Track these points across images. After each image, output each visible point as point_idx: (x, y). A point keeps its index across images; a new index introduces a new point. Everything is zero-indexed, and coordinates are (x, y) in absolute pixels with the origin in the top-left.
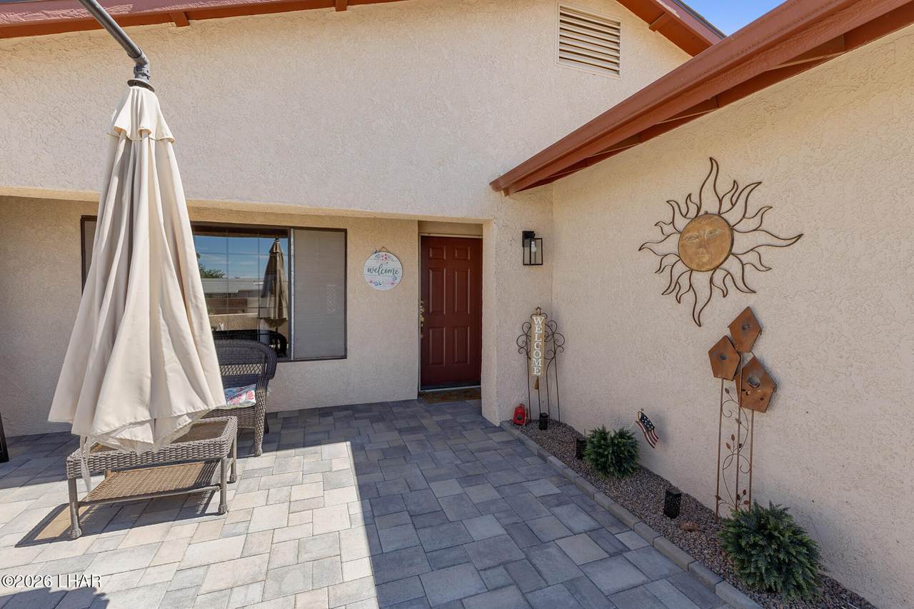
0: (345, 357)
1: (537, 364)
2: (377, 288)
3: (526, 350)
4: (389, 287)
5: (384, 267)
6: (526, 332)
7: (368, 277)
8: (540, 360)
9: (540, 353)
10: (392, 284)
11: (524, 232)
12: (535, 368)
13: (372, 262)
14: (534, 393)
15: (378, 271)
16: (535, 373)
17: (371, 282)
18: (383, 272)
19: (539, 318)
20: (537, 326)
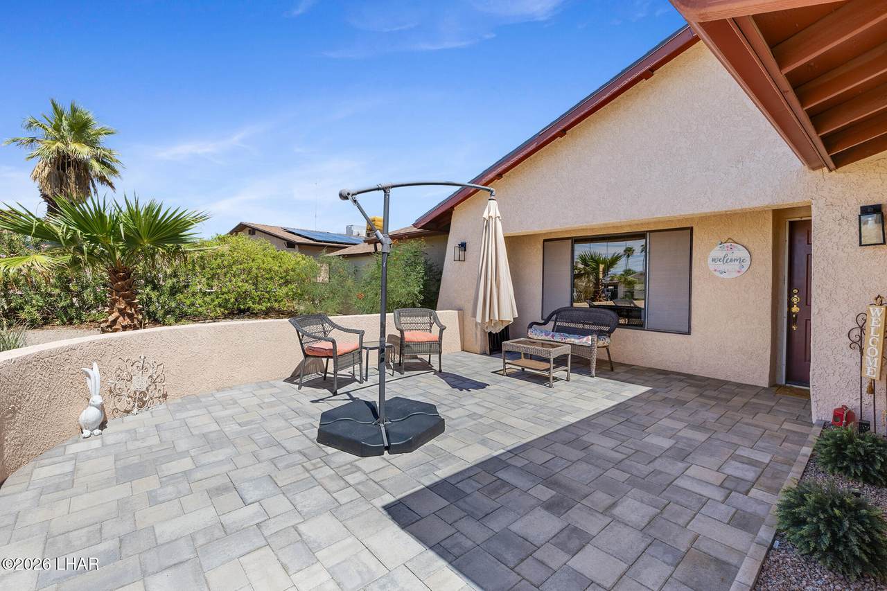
0: (689, 333)
1: (871, 364)
2: (721, 276)
3: (859, 345)
4: (735, 275)
5: (730, 257)
6: (861, 324)
7: (712, 266)
8: (876, 359)
9: (877, 352)
10: (739, 272)
11: (861, 207)
12: (869, 368)
13: (717, 252)
14: (868, 398)
15: (724, 260)
16: (868, 374)
17: (715, 270)
18: (728, 261)
19: (877, 309)
20: (874, 319)
